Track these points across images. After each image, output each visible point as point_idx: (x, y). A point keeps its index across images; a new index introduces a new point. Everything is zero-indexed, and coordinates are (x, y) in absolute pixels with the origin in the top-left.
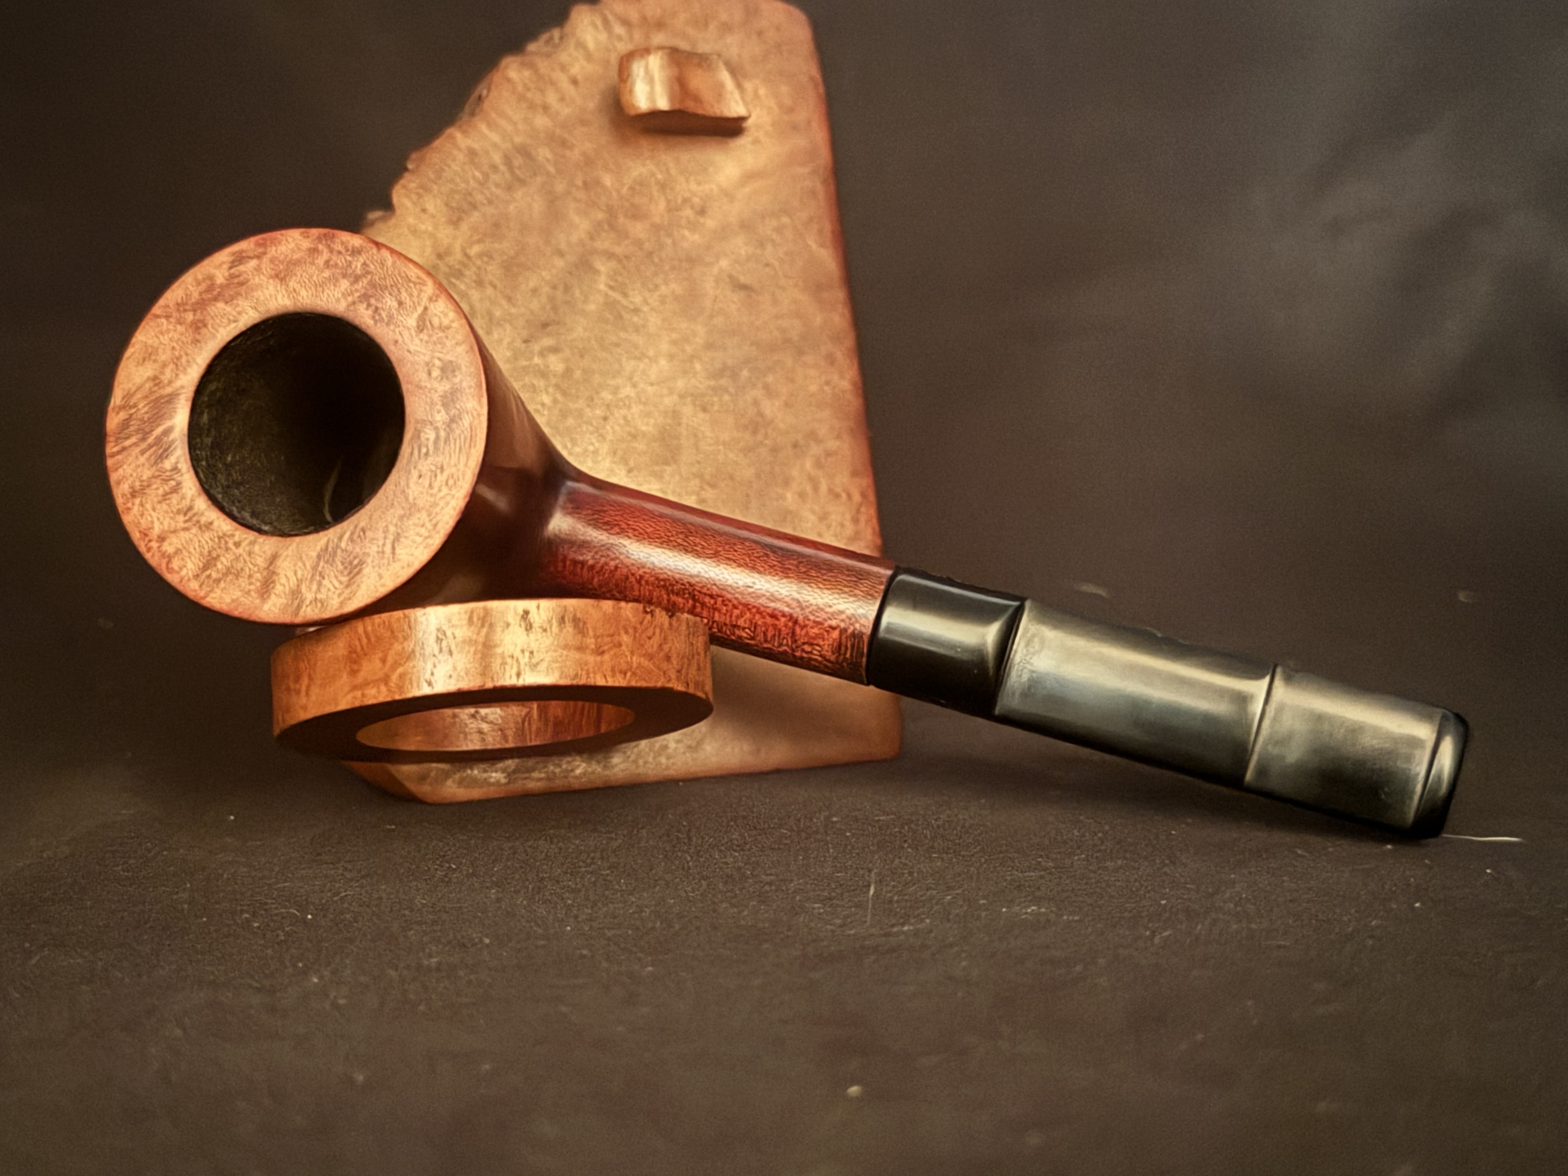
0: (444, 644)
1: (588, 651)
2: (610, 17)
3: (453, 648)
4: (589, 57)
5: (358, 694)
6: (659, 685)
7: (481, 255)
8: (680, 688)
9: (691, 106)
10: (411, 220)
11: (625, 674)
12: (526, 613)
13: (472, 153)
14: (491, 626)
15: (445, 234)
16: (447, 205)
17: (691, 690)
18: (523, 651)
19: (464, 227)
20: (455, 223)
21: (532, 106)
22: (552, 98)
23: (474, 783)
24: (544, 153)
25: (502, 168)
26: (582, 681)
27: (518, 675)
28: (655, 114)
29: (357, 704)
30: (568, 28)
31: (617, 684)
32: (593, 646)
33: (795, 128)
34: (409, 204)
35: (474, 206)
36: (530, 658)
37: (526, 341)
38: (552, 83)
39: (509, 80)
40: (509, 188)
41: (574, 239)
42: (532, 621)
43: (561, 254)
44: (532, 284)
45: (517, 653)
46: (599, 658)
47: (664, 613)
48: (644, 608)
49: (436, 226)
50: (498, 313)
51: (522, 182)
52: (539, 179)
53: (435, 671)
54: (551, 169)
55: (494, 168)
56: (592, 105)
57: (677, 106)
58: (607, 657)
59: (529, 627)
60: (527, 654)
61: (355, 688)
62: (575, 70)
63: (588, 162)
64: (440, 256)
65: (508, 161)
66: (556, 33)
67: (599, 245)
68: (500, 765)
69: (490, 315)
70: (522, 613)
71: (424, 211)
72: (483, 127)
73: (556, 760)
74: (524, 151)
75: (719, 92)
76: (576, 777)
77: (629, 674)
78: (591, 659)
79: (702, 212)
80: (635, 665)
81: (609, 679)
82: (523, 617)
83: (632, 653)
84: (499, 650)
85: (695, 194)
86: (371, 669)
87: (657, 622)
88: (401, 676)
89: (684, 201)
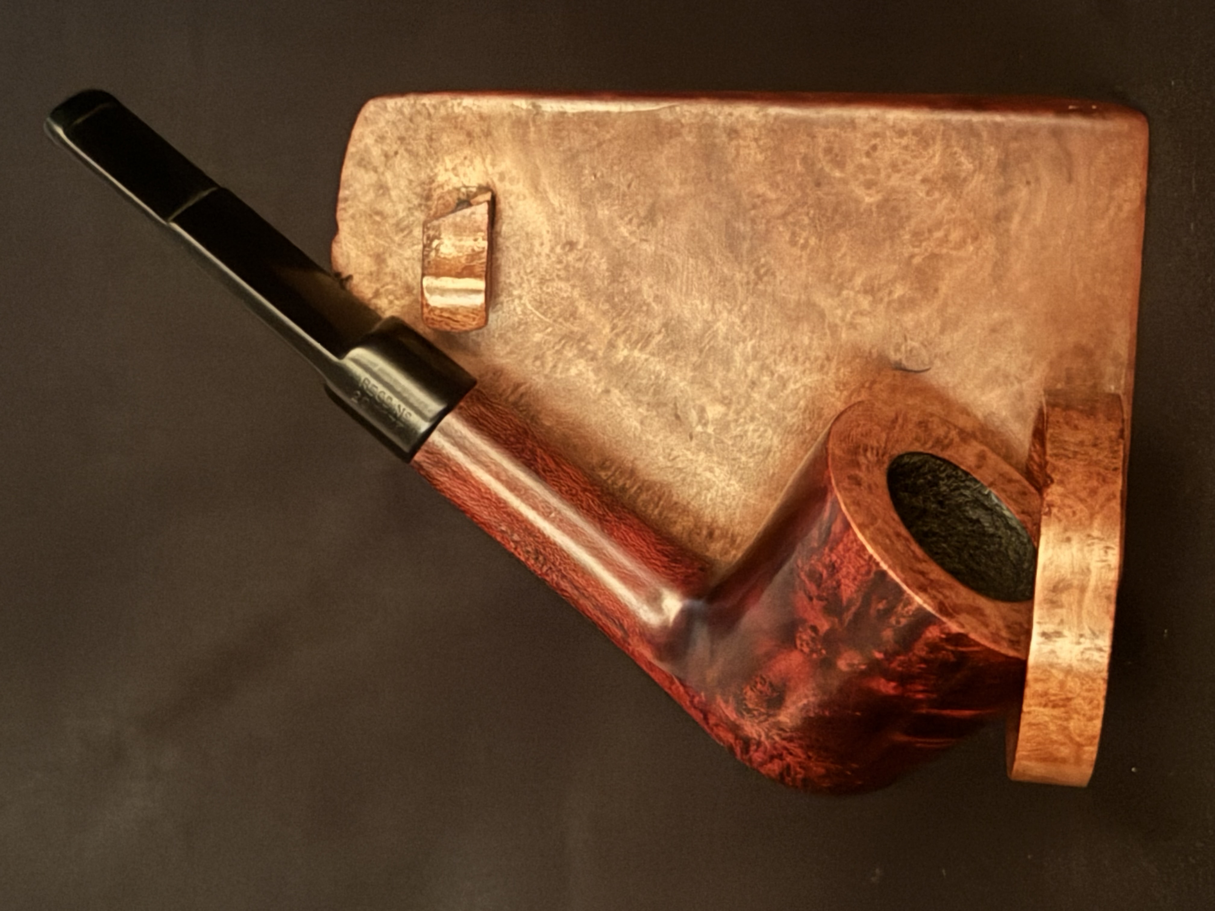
6: (1118, 509)
11: (1108, 547)
12: (1044, 634)
14: (1051, 665)
17: (1119, 463)
18: (1079, 643)
27: (1100, 650)
28: (487, 293)
29: (1092, 763)
31: (1117, 559)
36: (1086, 638)
37: (691, 437)
42: (1052, 631)
43: (607, 391)
44: (636, 424)
45: (1081, 647)
47: (1050, 491)
48: (1046, 514)
59: (1059, 634)
60: (1082, 640)
67: (600, 353)
70: (1043, 639)
79: (571, 245)
82: (1046, 638)
84: (1075, 663)
85: (552, 250)
86: (1065, 751)
87: (1058, 500)
88: (1080, 735)
89: (560, 262)
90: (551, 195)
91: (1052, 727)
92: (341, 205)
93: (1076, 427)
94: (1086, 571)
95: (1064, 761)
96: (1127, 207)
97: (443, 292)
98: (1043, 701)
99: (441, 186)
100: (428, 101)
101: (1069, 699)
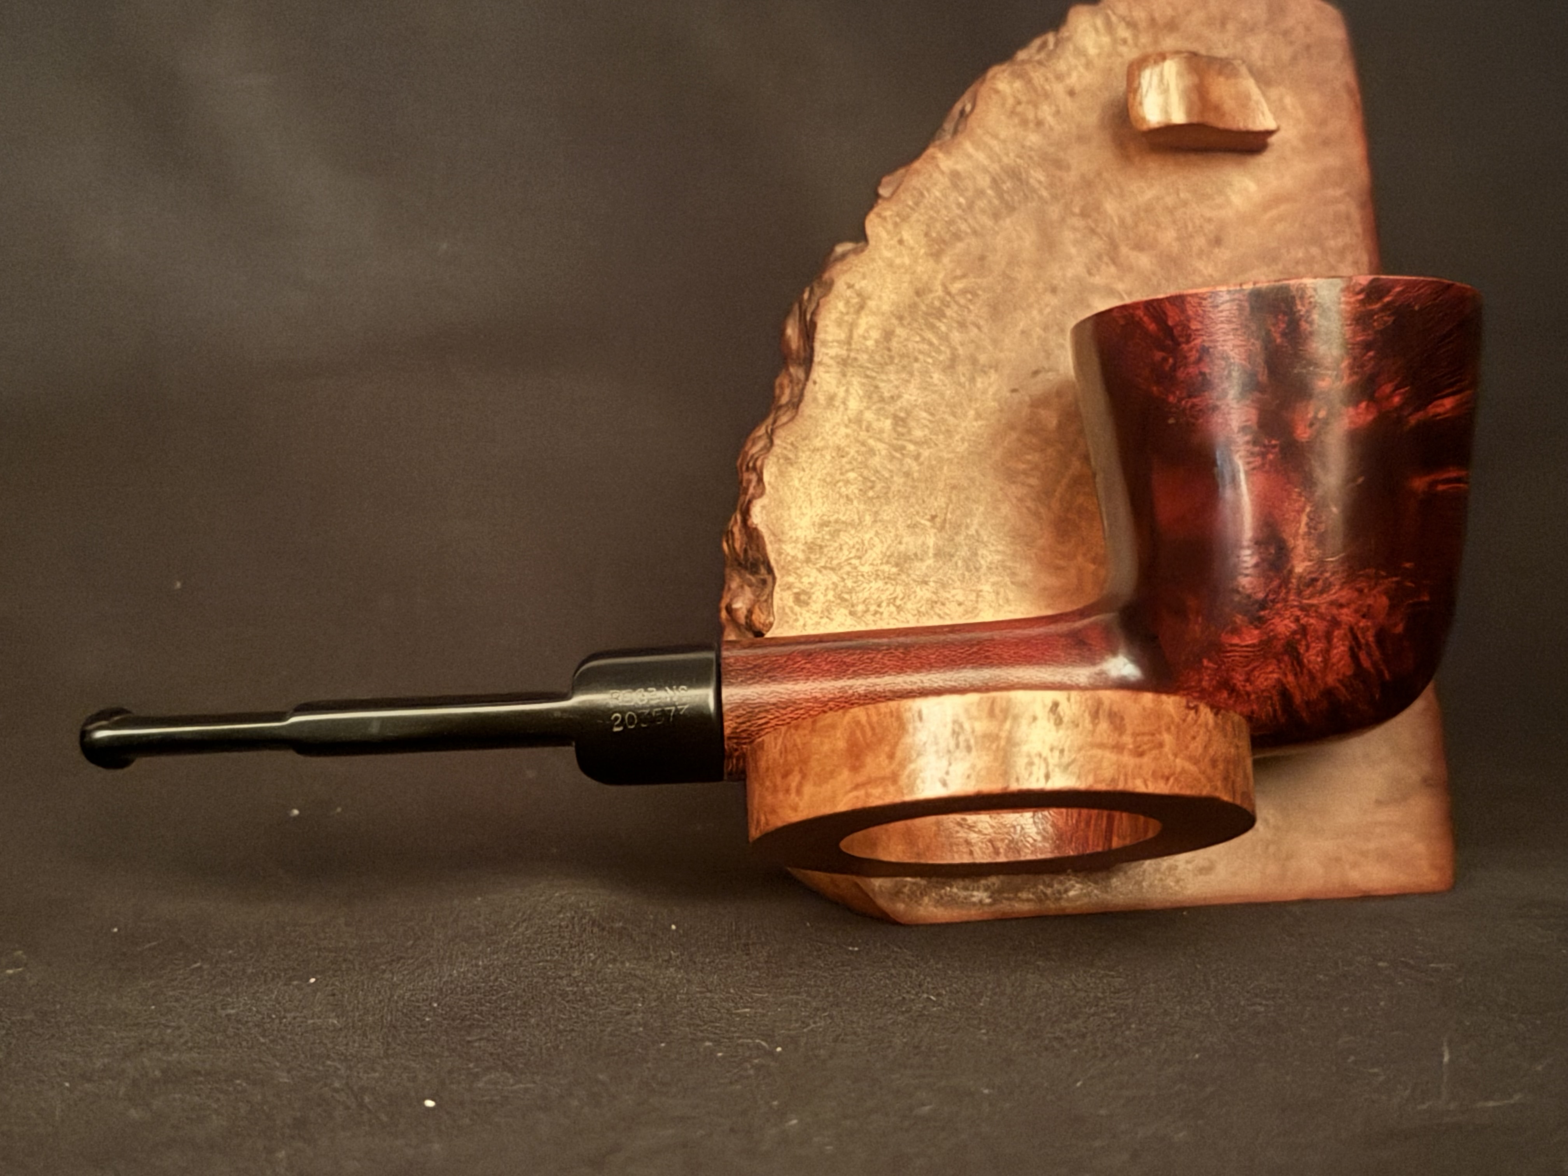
0: (962, 738)
1: (1126, 752)
2: (1114, 19)
3: (972, 742)
4: (1088, 65)
5: (861, 793)
7: (964, 292)
8: (1226, 798)
9: (1212, 119)
10: (887, 254)
11: (1168, 779)
12: (1056, 705)
13: (955, 176)
14: (1015, 718)
15: (924, 267)
16: (927, 235)
18: (1052, 749)
19: (946, 260)
20: (937, 256)
21: (1024, 122)
22: (1046, 111)
23: (953, 901)
24: (1037, 176)
25: (990, 192)
26: (1121, 786)
27: (1047, 777)
28: (1169, 130)
29: (859, 805)
30: (1065, 32)
31: (1158, 791)
32: (1131, 746)
33: (1326, 142)
34: (884, 235)
35: (957, 236)
36: (1060, 758)
37: (1014, 391)
38: (1047, 95)
39: (997, 92)
40: (996, 216)
41: (1070, 273)
42: (1062, 714)
44: (1022, 325)
45: (1046, 752)
46: (1138, 760)
47: (1208, 710)
48: (1188, 702)
49: (915, 259)
50: (983, 358)
51: (1011, 209)
52: (1032, 205)
53: (951, 769)
54: (1045, 194)
55: (980, 193)
56: (1092, 119)
57: (1195, 120)
58: (1145, 760)
59: (1059, 722)
60: (1056, 753)
61: (857, 787)
62: (1073, 80)
63: (1087, 184)
64: (918, 293)
65: (995, 183)
66: (1051, 38)
67: (1097, 280)
68: (983, 882)
69: (974, 361)
70: (1050, 705)
71: (901, 242)
72: (968, 146)
73: (1047, 878)
74: (1014, 174)
75: (1244, 101)
76: (1069, 900)
77: (1171, 780)
78: (1128, 759)
79: (1217, 241)
80: (1178, 770)
81: (1150, 784)
82: (1051, 709)
83: (1176, 755)
85: (1210, 220)
87: (1201, 719)
88: (911, 775)
89: (1196, 229)
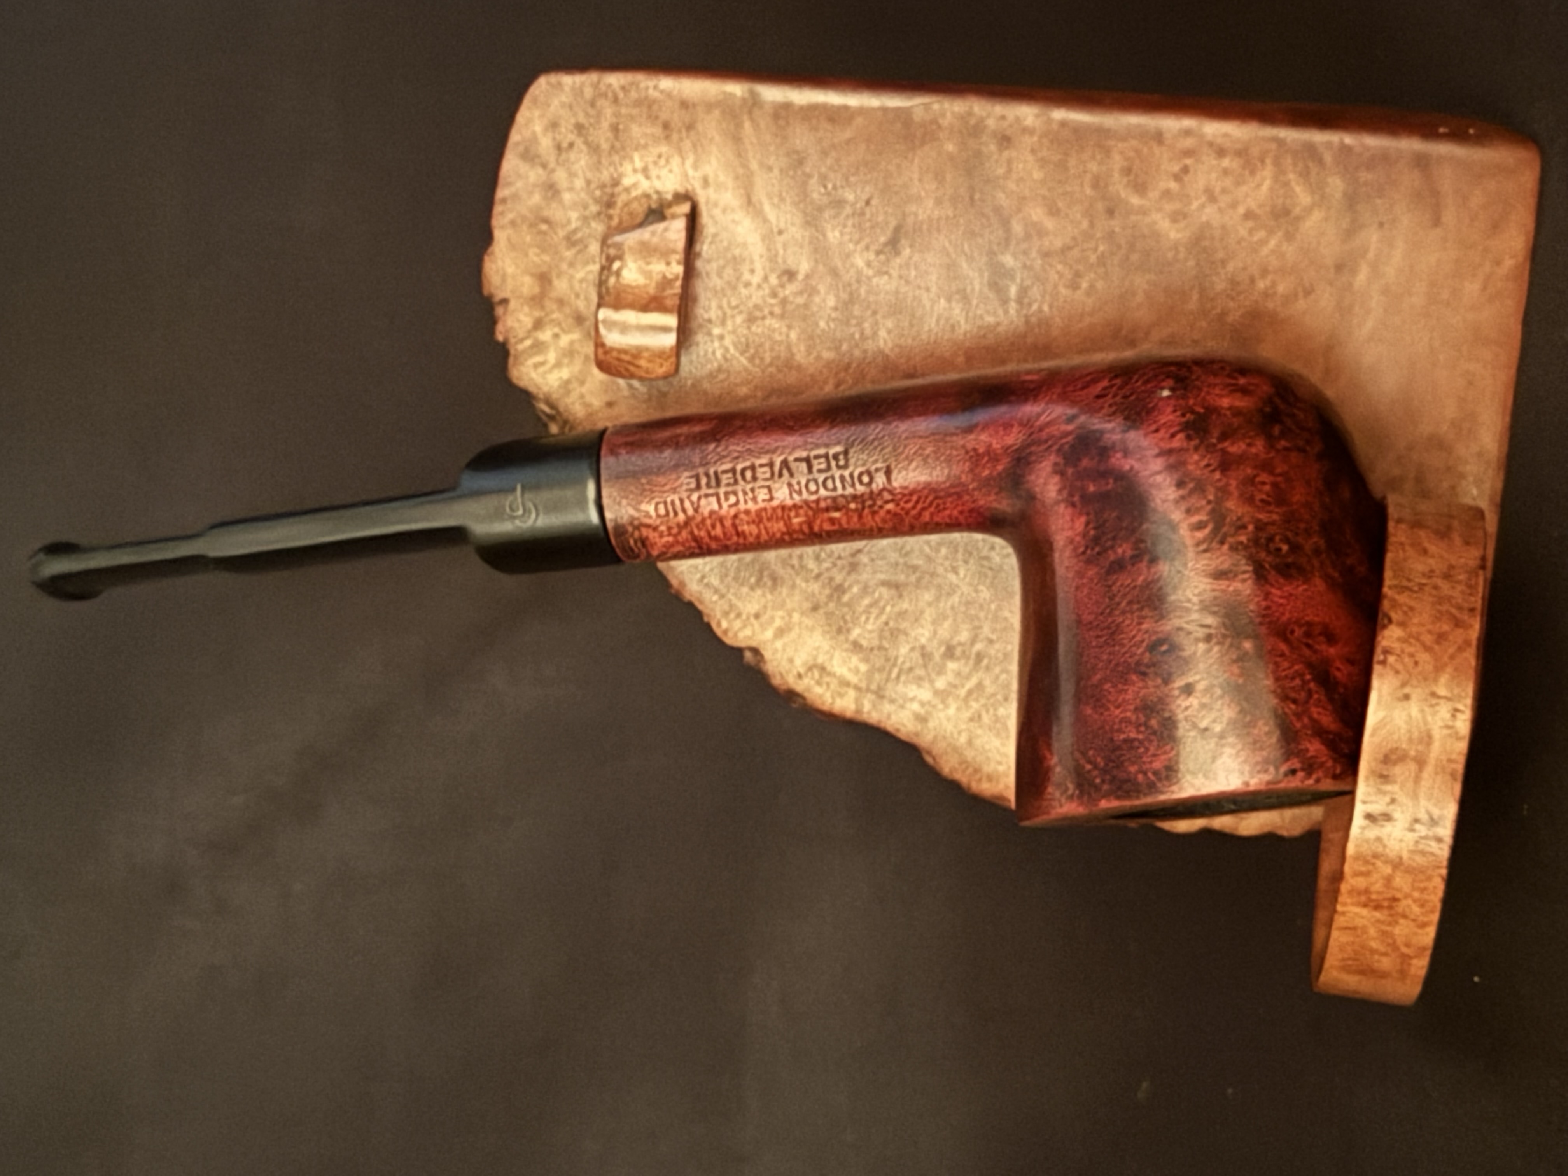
2: (529, 342)
6: (1473, 661)
11: (1457, 710)
12: (1369, 817)
17: (1477, 601)
18: (1412, 830)
28: (680, 329)
29: (1420, 980)
36: (1422, 824)
42: (1379, 812)
45: (1415, 835)
47: (1386, 633)
48: (1380, 661)
49: (778, 606)
70: (1367, 822)
82: (1371, 821)
84: (1405, 855)
85: (766, 278)
86: (1386, 963)
87: (1396, 646)
88: (1408, 945)
89: (774, 295)
90: (767, 208)
91: (1372, 932)
92: (498, 209)
93: (1425, 552)
94: (1427, 739)
95: (1384, 975)
96: (1509, 263)
97: (624, 328)
98: (1363, 898)
99: (627, 190)
100: (615, 80)
101: (1395, 900)
